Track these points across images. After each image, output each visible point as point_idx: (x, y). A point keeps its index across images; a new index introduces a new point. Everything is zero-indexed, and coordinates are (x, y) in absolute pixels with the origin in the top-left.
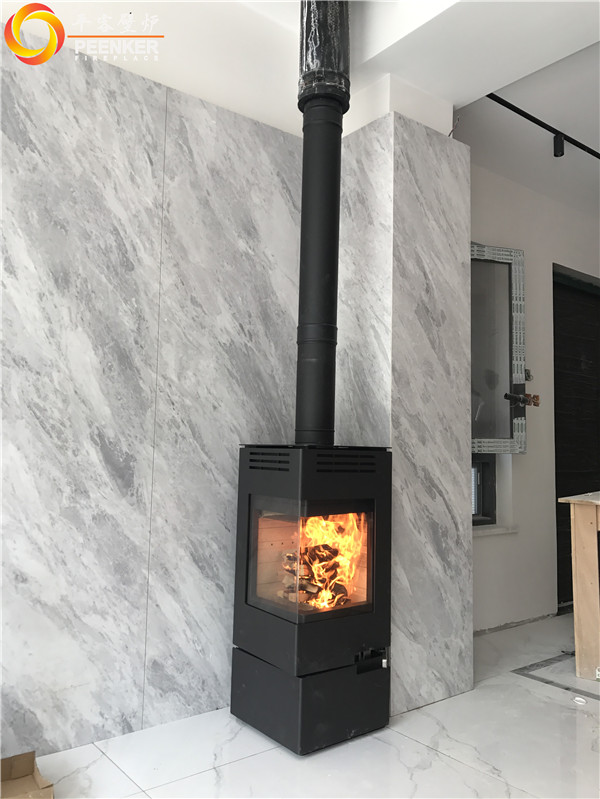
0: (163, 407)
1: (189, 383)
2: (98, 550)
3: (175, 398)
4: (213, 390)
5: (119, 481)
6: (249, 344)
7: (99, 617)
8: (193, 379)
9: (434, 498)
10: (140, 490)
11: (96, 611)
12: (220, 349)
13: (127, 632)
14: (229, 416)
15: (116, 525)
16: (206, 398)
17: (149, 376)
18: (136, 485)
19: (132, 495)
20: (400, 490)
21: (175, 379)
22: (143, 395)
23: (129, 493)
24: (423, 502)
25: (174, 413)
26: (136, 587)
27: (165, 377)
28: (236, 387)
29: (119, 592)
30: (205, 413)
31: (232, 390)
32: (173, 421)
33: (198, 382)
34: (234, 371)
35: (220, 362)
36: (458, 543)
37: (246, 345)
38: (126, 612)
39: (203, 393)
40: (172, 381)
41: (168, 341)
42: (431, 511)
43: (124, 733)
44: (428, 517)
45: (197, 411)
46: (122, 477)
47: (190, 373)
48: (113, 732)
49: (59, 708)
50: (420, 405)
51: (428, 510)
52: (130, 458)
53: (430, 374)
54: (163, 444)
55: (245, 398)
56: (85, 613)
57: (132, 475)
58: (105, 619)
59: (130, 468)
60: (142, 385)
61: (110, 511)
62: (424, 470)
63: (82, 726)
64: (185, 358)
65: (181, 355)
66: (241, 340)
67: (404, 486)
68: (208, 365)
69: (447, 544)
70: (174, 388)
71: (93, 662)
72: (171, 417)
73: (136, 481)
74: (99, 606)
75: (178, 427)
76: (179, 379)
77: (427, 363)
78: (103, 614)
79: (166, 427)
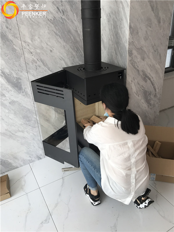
0: (27, 55)
1: (37, 42)
2: (15, 113)
3: (32, 50)
4: (49, 43)
5: (16, 88)
6: (63, 17)
7: (21, 133)
8: (39, 40)
9: (146, 81)
10: (26, 90)
11: (19, 131)
12: (49, 22)
13: (33, 135)
14: (58, 53)
15: (19, 104)
16: (46, 48)
17: (17, 42)
18: (24, 88)
19: (23, 92)
20: (131, 82)
21: (30, 42)
22: (17, 52)
23: (22, 92)
24: (141, 84)
25: (33, 57)
26: (33, 122)
27: (25, 42)
28: (60, 40)
29: (26, 124)
30: (47, 54)
31: (58, 41)
32: (34, 60)
33: (41, 41)
34: (58, 32)
35: (50, 29)
36: (155, 96)
37: (61, 18)
38: (31, 129)
39: (44, 45)
40: (28, 43)
41: (23, 24)
42: (144, 87)
43: (39, 160)
44: (143, 89)
45: (43, 54)
46: (17, 86)
47: (36, 38)
48: (35, 160)
49: (15, 158)
50: (143, 42)
51: (143, 87)
52: (18, 79)
53: (150, 25)
54: (31, 71)
55: (65, 44)
56: (16, 132)
57: (21, 85)
58: (24, 133)
59: (19, 83)
60: (15, 48)
61: (15, 99)
62: (143, 71)
63: (24, 161)
64: (32, 31)
65: (30, 29)
66: (58, 15)
67: (133, 80)
68: (45, 32)
69: (150, 97)
70: (30, 46)
71: (23, 145)
72: (32, 59)
73: (23, 87)
74: (20, 129)
75: (36, 63)
76: (32, 41)
77: (149, 20)
78: (23, 132)
79: (31, 64)
